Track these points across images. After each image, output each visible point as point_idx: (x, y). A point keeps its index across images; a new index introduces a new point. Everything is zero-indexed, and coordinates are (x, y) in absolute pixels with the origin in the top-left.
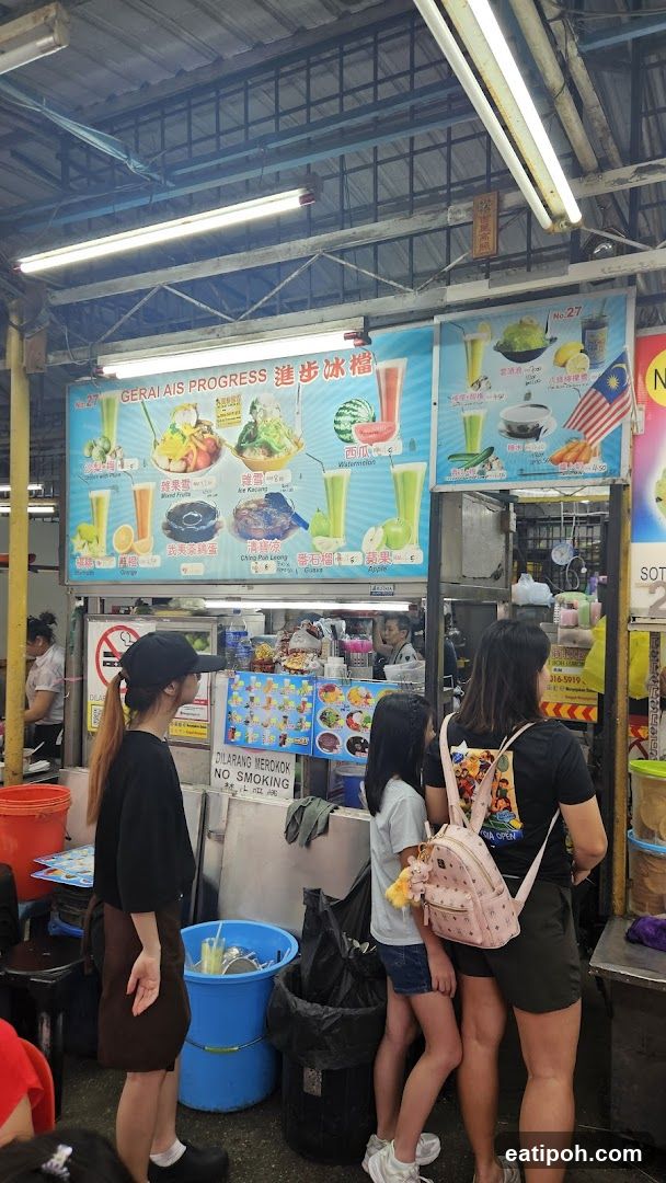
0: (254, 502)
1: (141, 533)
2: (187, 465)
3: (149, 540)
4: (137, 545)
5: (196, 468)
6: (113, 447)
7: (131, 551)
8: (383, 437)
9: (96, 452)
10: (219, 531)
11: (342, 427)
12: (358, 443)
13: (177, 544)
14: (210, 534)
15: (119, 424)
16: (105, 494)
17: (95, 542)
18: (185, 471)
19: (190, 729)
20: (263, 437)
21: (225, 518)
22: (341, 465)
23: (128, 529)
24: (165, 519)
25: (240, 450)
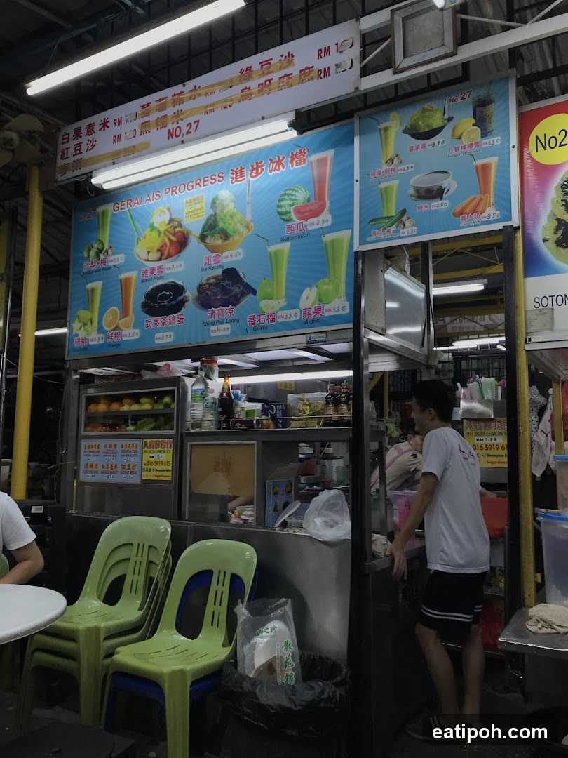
0: (213, 278)
1: (125, 313)
2: (162, 255)
3: (131, 317)
4: (121, 322)
5: (169, 256)
6: (106, 246)
7: (117, 328)
8: (316, 213)
9: (92, 253)
10: (186, 304)
11: (283, 210)
12: (296, 221)
13: (152, 319)
14: (178, 307)
15: (111, 229)
16: (98, 285)
17: (89, 324)
18: (160, 260)
19: (158, 473)
20: (221, 225)
21: (190, 293)
22: (283, 240)
23: (116, 311)
24: (143, 299)
25: (203, 238)
